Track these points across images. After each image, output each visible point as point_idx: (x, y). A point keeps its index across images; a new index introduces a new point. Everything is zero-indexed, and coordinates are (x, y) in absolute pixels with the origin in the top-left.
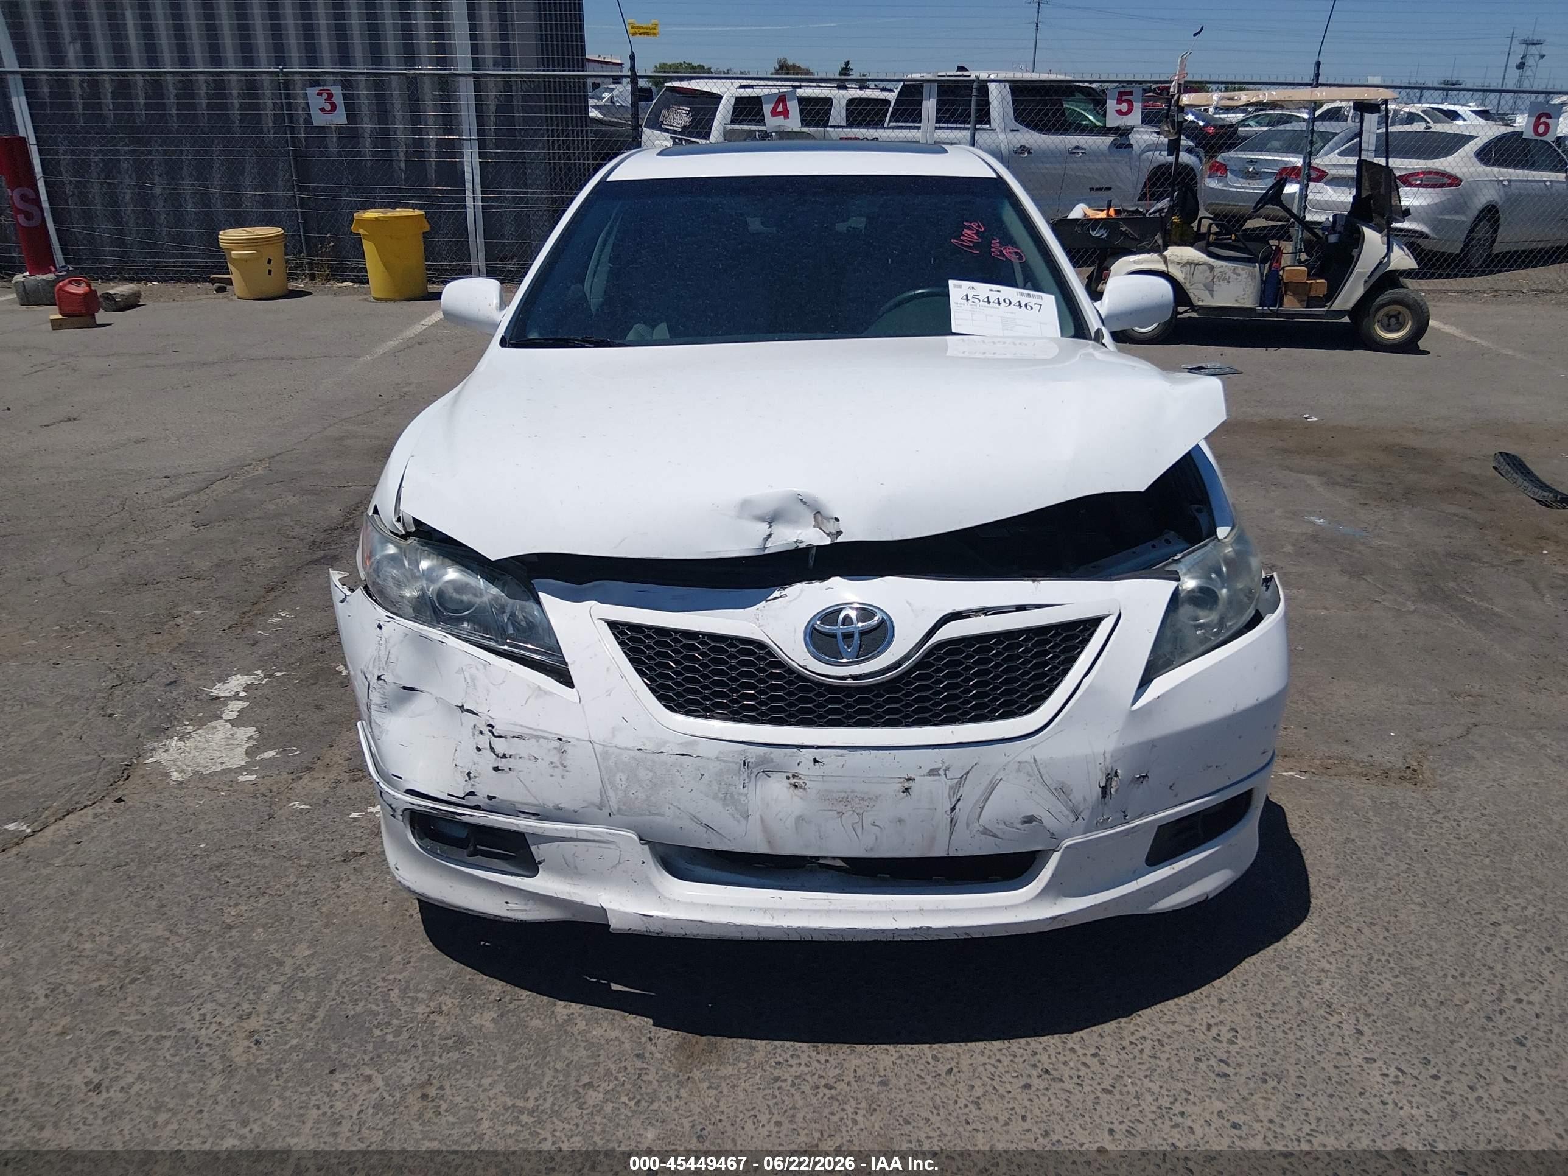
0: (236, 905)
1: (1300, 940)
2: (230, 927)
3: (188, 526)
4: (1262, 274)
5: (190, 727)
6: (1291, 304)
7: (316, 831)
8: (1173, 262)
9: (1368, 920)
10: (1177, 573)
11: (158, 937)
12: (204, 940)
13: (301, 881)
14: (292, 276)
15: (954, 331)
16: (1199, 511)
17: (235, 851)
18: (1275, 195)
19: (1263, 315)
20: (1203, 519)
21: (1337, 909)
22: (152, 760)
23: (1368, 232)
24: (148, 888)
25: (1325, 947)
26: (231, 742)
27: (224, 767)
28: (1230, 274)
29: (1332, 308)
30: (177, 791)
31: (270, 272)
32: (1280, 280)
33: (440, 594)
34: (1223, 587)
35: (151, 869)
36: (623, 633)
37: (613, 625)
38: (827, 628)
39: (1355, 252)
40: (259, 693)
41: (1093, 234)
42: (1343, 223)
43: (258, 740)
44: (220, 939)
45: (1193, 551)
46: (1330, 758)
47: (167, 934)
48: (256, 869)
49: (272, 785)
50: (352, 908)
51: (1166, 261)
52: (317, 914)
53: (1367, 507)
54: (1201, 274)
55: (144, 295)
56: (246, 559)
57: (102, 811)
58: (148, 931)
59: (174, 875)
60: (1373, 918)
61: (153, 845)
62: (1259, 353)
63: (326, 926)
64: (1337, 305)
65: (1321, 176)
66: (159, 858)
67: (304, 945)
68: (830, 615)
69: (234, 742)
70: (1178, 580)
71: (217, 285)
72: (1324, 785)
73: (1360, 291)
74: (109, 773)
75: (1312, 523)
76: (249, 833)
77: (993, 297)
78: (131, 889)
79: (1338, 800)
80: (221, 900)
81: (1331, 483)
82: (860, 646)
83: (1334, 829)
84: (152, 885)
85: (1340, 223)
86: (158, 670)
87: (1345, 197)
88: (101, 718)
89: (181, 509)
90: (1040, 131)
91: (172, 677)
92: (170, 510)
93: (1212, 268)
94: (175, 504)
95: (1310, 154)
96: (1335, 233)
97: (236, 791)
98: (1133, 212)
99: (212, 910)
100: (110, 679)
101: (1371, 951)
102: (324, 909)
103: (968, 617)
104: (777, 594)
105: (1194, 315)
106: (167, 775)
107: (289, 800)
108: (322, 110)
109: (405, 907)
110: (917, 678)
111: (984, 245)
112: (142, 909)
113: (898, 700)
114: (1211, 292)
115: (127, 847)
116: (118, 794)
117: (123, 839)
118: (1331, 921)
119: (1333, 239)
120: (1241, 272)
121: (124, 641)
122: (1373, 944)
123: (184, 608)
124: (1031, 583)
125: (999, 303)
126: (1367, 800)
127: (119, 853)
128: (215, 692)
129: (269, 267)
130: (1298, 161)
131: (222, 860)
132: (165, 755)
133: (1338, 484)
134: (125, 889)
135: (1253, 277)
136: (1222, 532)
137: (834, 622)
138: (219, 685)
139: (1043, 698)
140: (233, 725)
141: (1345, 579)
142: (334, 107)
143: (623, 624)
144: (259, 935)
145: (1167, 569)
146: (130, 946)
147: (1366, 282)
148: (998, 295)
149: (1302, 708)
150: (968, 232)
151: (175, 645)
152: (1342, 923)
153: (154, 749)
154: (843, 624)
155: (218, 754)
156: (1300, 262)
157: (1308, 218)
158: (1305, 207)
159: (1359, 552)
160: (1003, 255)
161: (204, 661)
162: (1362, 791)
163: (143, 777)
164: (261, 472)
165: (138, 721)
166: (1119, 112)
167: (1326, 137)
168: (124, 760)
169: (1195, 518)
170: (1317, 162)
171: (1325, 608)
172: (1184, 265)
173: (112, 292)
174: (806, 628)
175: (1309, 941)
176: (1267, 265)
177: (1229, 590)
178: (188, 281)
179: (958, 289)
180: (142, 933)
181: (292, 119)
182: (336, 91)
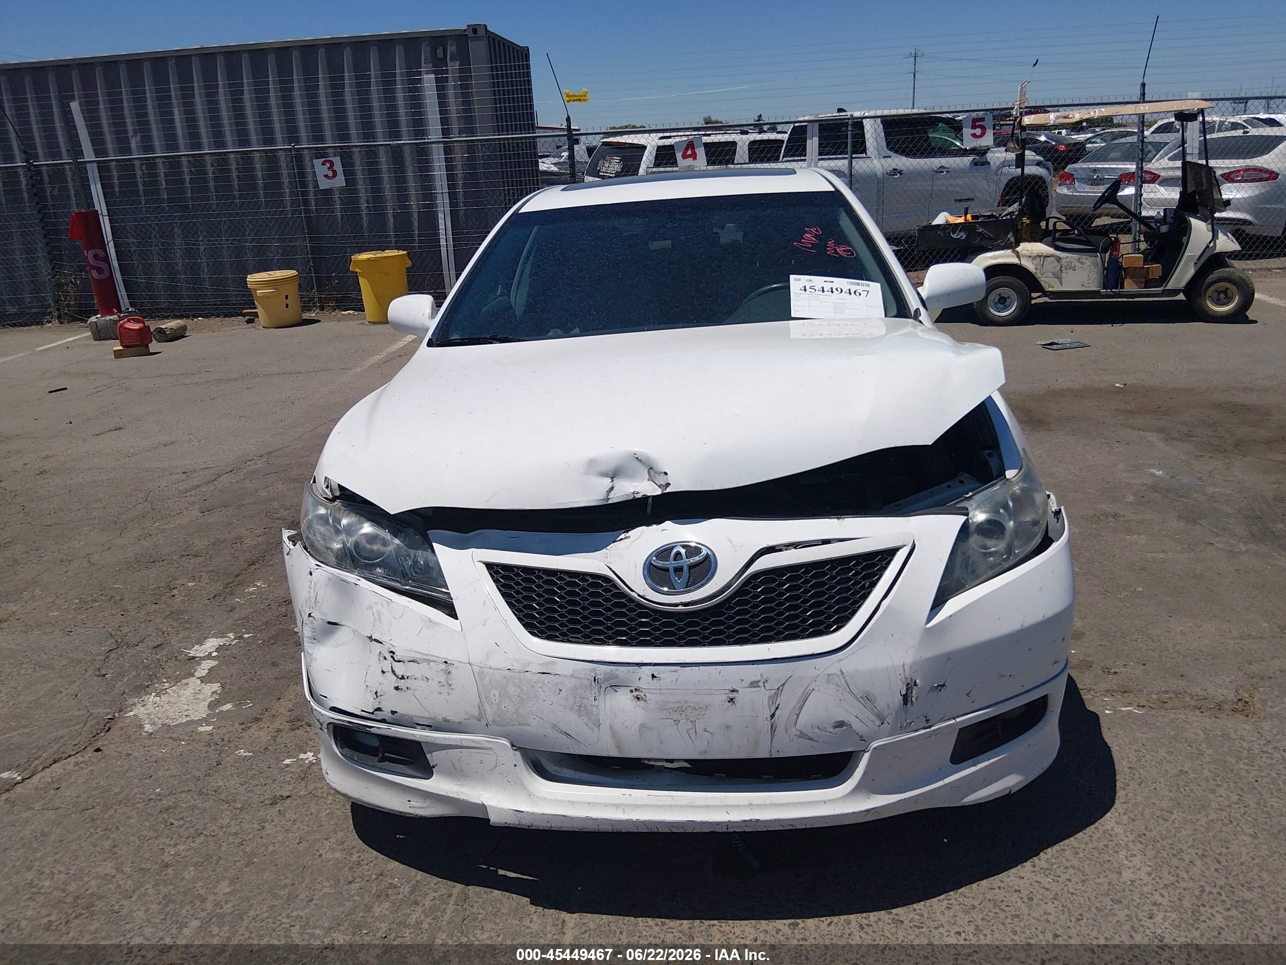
0: (175, 845)
1: (1133, 873)
2: (167, 866)
3: (196, 513)
4: (1103, 263)
5: (167, 684)
6: (1129, 286)
7: (252, 778)
8: (1024, 256)
9: (1200, 852)
10: (967, 509)
11: (106, 875)
12: (142, 877)
13: (233, 823)
14: (306, 308)
15: (793, 315)
16: (990, 455)
17: (183, 795)
18: (1111, 196)
19: (1107, 296)
20: (993, 463)
21: (1170, 841)
22: (131, 714)
23: (1194, 221)
24: (106, 829)
25: (1158, 879)
26: (198, 696)
27: (188, 719)
28: (1075, 263)
29: (1167, 288)
30: (147, 741)
31: (287, 306)
32: (1120, 267)
33: (357, 545)
34: (1010, 520)
35: (112, 812)
36: (497, 572)
37: (490, 566)
38: (660, 564)
39: (1184, 240)
40: (228, 653)
41: (954, 236)
42: (1172, 215)
43: (220, 694)
44: (157, 877)
45: (983, 490)
46: (1166, 692)
47: (114, 872)
48: (198, 812)
49: (224, 735)
50: (271, 848)
51: (1018, 255)
52: (241, 853)
53: (1202, 459)
54: (1050, 265)
55: (188, 327)
56: (236, 538)
57: (82, 759)
58: (99, 870)
59: (130, 817)
60: (1204, 850)
61: (117, 790)
62: (1106, 328)
63: (247, 865)
64: (1171, 285)
65: (1154, 178)
66: (121, 801)
67: (225, 883)
68: (664, 553)
69: (201, 696)
70: (967, 515)
71: (247, 317)
72: (1160, 719)
73: (1191, 272)
74: (94, 726)
75: (1153, 475)
76: (198, 779)
77: (827, 287)
78: (92, 830)
79: (1172, 733)
80: (164, 840)
81: (1170, 439)
82: (689, 578)
83: (1169, 762)
84: (110, 827)
85: (1170, 215)
86: (150, 635)
87: (1173, 194)
88: (95, 678)
89: (192, 499)
90: (907, 155)
91: (160, 640)
92: (183, 500)
93: (1059, 259)
94: (188, 494)
95: (1142, 160)
96: (1166, 224)
97: (194, 740)
98: (988, 216)
99: (155, 849)
100: (110, 644)
101: (1202, 883)
102: (248, 849)
103: (781, 550)
104: (622, 536)
105: (1047, 299)
106: (141, 727)
107: (237, 748)
108: (326, 176)
109: (316, 847)
110: (737, 604)
111: (820, 245)
112: (98, 849)
113: (721, 623)
114: (1060, 279)
115: (96, 793)
116: (98, 744)
117: (94, 785)
118: (1164, 854)
119: (1164, 229)
120: (1084, 261)
121: (128, 611)
122: (1204, 876)
123: (180, 582)
124: (836, 520)
125: (832, 292)
126: (1200, 732)
127: (89, 798)
128: (192, 653)
129: (287, 301)
130: (1132, 167)
131: (170, 803)
132: (143, 709)
133: (1174, 439)
134: (88, 830)
135: (1096, 265)
136: (1010, 474)
137: (666, 558)
138: (197, 647)
139: (847, 619)
140: (202, 682)
141: (1182, 524)
142: (335, 174)
143: (498, 565)
144: (190, 873)
145: (958, 506)
146: (81, 883)
147: (1195, 263)
148: (831, 285)
149: (1140, 645)
150: (808, 235)
151: (168, 613)
152: (1174, 855)
153: (134, 704)
154: (675, 559)
155: (186, 707)
156: (1137, 250)
157: (1144, 213)
158: (1141, 204)
159: (1195, 499)
160: (836, 252)
161: (188, 626)
162: (1196, 724)
163: (122, 729)
164: (260, 465)
165: (126, 679)
166: (974, 135)
167: (1158, 147)
168: (108, 714)
169: (987, 462)
170: (1148, 166)
171: (1164, 552)
172: (1035, 257)
173: (163, 327)
174: (645, 564)
175: (1143, 874)
176: (1107, 255)
177: (1015, 522)
178: (226, 316)
179: (797, 282)
180: (93, 870)
181: (304, 184)
182: (337, 160)
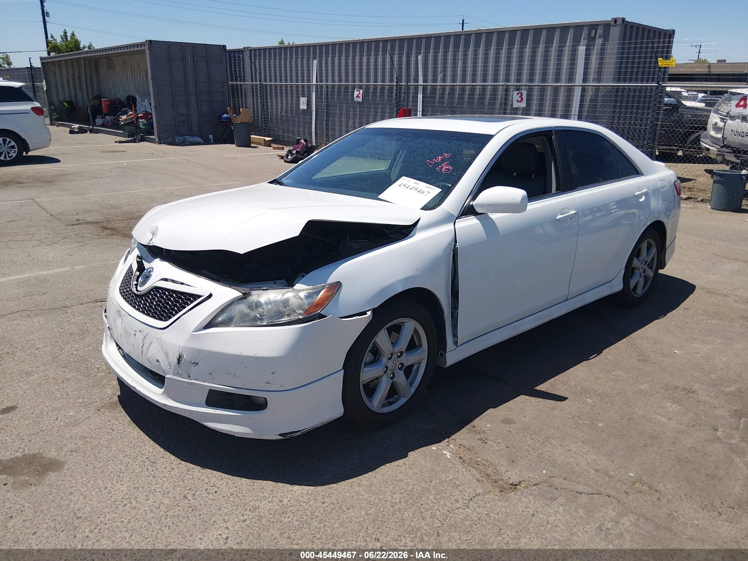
72: (449, 463)
77: (412, 186)
79: (437, 470)
103: (168, 281)
108: (518, 101)
125: (412, 189)
139: (171, 318)
142: (522, 99)
148: (415, 185)
150: (440, 157)
160: (441, 169)
179: (402, 181)
181: (506, 104)
182: (525, 93)
